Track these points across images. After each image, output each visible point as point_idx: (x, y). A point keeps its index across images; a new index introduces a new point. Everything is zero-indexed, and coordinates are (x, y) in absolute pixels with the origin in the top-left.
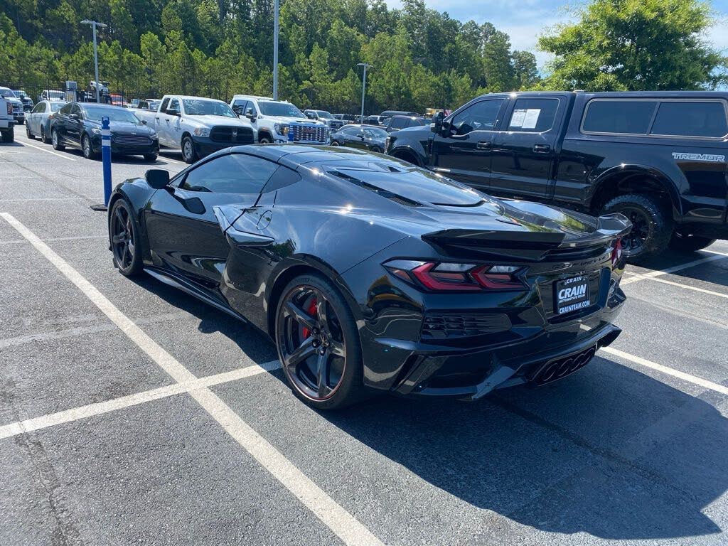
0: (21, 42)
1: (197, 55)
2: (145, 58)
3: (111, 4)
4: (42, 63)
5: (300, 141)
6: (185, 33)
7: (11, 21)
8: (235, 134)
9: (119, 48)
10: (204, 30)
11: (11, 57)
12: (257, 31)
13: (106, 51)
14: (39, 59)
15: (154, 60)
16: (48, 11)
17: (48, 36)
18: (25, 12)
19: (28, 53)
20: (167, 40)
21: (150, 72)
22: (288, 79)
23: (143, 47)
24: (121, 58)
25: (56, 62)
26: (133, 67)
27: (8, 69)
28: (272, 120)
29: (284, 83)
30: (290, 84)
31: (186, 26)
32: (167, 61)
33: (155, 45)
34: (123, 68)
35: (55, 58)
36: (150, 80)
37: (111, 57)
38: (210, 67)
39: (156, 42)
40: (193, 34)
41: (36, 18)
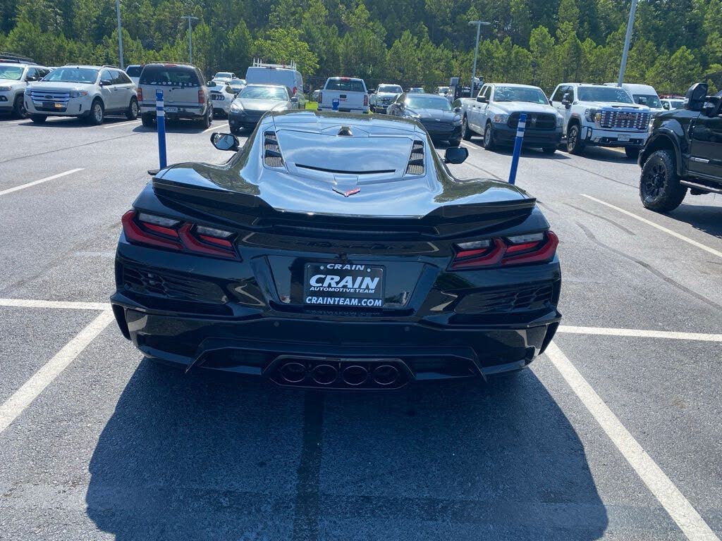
0: (430, 47)
1: (587, 44)
2: (532, 52)
3: (512, 4)
4: (442, 63)
5: (612, 129)
6: (580, 23)
7: (426, 29)
8: (534, 120)
9: (509, 45)
10: (602, 18)
11: (419, 60)
12: (666, 13)
13: (497, 47)
14: (439, 60)
15: (540, 53)
16: (458, 17)
17: (454, 39)
18: (438, 20)
19: (433, 55)
20: (559, 32)
21: (535, 65)
22: (691, 63)
23: (532, 40)
24: (509, 53)
25: (453, 62)
26: (520, 61)
27: (415, 70)
28: (585, 106)
29: (684, 68)
30: (692, 70)
31: (584, 15)
32: (552, 53)
33: (544, 38)
34: (510, 63)
35: (453, 58)
36: (534, 73)
37: (500, 53)
38: (597, 56)
39: (545, 35)
40: (590, 24)
41: (447, 24)
